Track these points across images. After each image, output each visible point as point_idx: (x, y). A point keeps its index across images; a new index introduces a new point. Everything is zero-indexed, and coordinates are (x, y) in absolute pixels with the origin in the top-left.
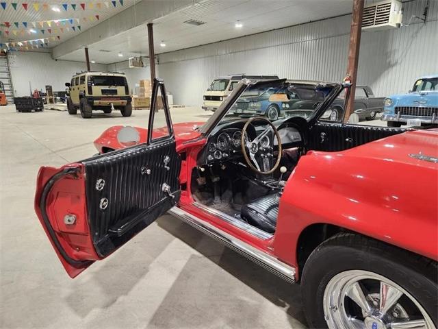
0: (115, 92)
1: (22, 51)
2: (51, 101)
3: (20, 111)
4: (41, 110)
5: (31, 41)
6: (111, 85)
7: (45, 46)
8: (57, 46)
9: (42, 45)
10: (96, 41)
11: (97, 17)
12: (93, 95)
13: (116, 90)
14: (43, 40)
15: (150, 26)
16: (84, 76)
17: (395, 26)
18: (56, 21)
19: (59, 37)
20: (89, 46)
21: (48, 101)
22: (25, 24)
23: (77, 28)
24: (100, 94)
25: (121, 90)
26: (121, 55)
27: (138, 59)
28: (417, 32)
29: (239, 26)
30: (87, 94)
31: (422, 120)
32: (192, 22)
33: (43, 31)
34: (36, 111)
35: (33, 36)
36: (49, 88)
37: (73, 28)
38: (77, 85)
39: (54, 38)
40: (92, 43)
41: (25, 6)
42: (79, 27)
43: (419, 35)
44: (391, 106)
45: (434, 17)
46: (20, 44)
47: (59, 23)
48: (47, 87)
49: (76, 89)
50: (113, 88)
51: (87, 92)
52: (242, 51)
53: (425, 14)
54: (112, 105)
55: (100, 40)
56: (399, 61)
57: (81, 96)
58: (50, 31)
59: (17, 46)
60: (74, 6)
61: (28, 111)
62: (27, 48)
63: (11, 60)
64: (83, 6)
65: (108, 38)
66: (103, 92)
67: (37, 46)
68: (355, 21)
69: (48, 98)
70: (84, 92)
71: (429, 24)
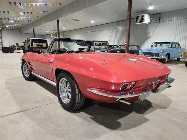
0: (42, 45)
1: (7, 29)
2: (18, 49)
3: (4, 53)
4: (13, 53)
5: (11, 26)
6: (40, 43)
7: (17, 27)
8: (22, 27)
9: (16, 27)
10: (37, 26)
11: (38, 17)
12: (33, 46)
13: (43, 45)
14: (16, 25)
15: (58, 21)
16: (30, 39)
17: (148, 23)
18: (21, 18)
19: (22, 24)
20: (35, 28)
21: (16, 49)
22: (8, 19)
23: (30, 21)
24: (36, 46)
25: (44, 45)
26: (48, 32)
27: (55, 34)
28: (157, 26)
29: (92, 22)
30: (31, 46)
31: (151, 57)
32: (74, 20)
33: (16, 22)
34: (11, 53)
35: (12, 23)
36: (17, 44)
37: (28, 21)
38: (27, 42)
39: (20, 24)
40: (36, 27)
41: (8, 12)
42: (31, 20)
43: (158, 27)
44: (141, 52)
45: (163, 21)
46: (7, 26)
47: (22, 19)
48: (16, 43)
49: (27, 44)
50: (41, 44)
51: (31, 45)
52: (95, 31)
53: (159, 19)
54: (41, 50)
55: (39, 26)
56: (151, 36)
57: (28, 47)
58: (19, 21)
59: (5, 27)
60: (28, 13)
61: (7, 53)
62: (9, 28)
63: (3, 33)
64: (31, 13)
65: (42, 25)
66: (37, 45)
67: (14, 27)
68: (128, 21)
69: (17, 48)
70: (30, 45)
71: (161, 23)
